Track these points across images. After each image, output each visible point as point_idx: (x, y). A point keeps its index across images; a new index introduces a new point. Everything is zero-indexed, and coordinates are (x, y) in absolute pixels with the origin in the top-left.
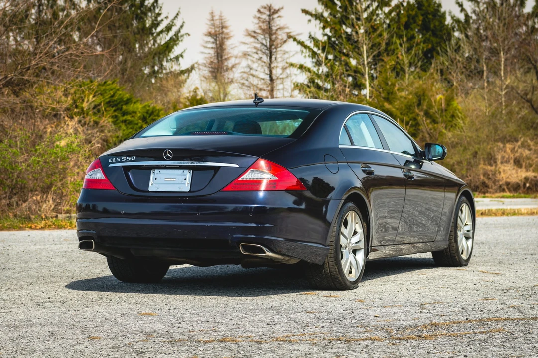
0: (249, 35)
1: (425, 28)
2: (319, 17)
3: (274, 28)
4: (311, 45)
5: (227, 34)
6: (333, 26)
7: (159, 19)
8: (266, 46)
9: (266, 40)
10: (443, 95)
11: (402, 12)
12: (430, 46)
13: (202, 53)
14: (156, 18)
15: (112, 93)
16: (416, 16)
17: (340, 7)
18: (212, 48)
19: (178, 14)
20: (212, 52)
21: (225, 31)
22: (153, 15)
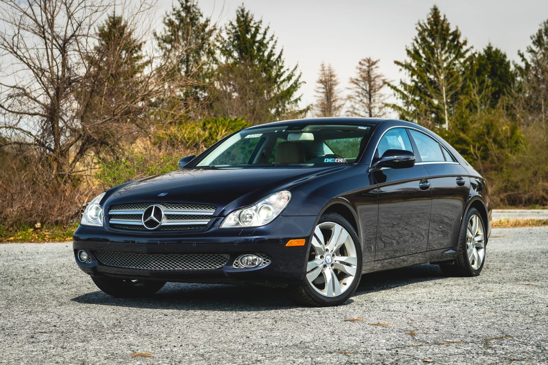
0: (353, 82)
1: (493, 74)
2: (408, 66)
3: (373, 77)
4: (402, 89)
5: (335, 81)
6: (420, 74)
7: (282, 71)
8: (366, 91)
9: (366, 86)
10: (508, 125)
11: (474, 62)
12: (497, 89)
13: (315, 96)
14: (279, 71)
16: (486, 64)
17: (425, 59)
18: (323, 92)
19: (296, 67)
20: (323, 95)
21: (333, 79)
22: (277, 67)
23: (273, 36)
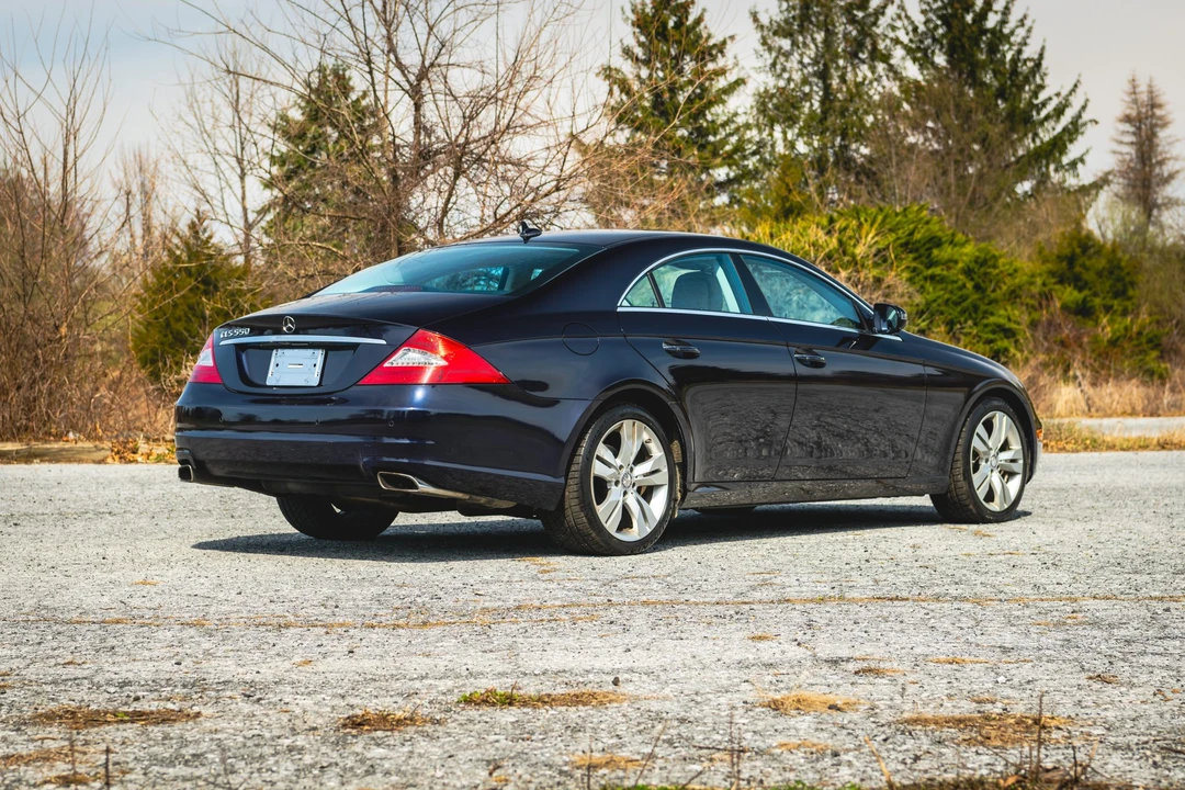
5: (1161, 118)
7: (1042, 96)
13: (1114, 152)
14: (1037, 95)
15: (912, 226)
18: (1132, 143)
19: (1076, 86)
20: (1132, 150)
21: (1158, 112)
22: (1033, 87)
23: (1025, 17)
